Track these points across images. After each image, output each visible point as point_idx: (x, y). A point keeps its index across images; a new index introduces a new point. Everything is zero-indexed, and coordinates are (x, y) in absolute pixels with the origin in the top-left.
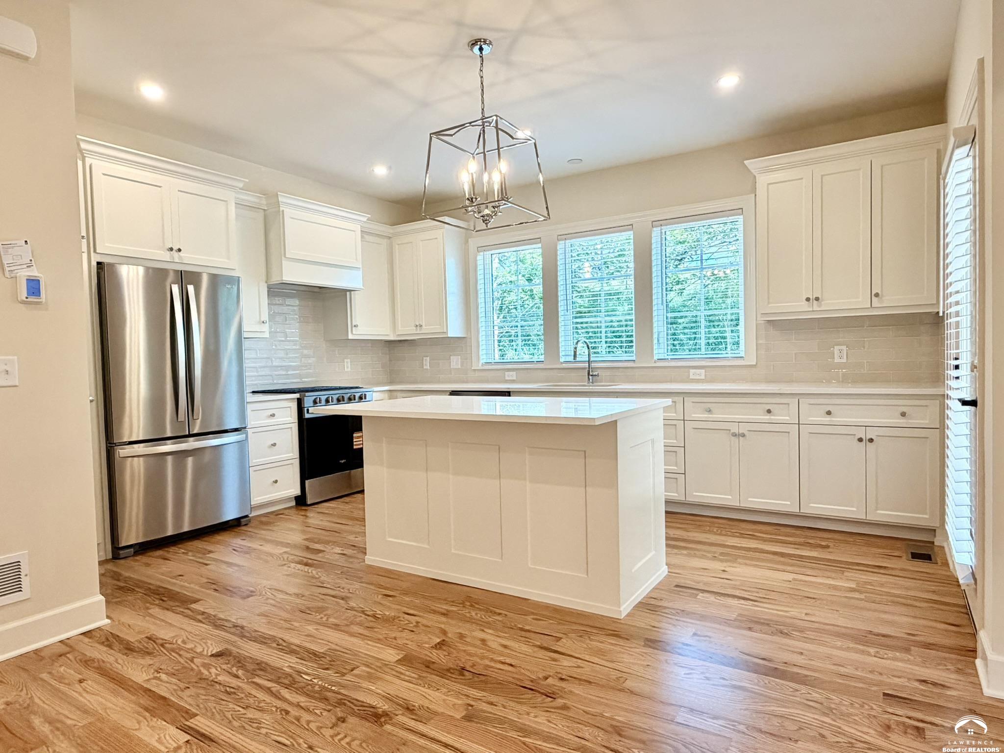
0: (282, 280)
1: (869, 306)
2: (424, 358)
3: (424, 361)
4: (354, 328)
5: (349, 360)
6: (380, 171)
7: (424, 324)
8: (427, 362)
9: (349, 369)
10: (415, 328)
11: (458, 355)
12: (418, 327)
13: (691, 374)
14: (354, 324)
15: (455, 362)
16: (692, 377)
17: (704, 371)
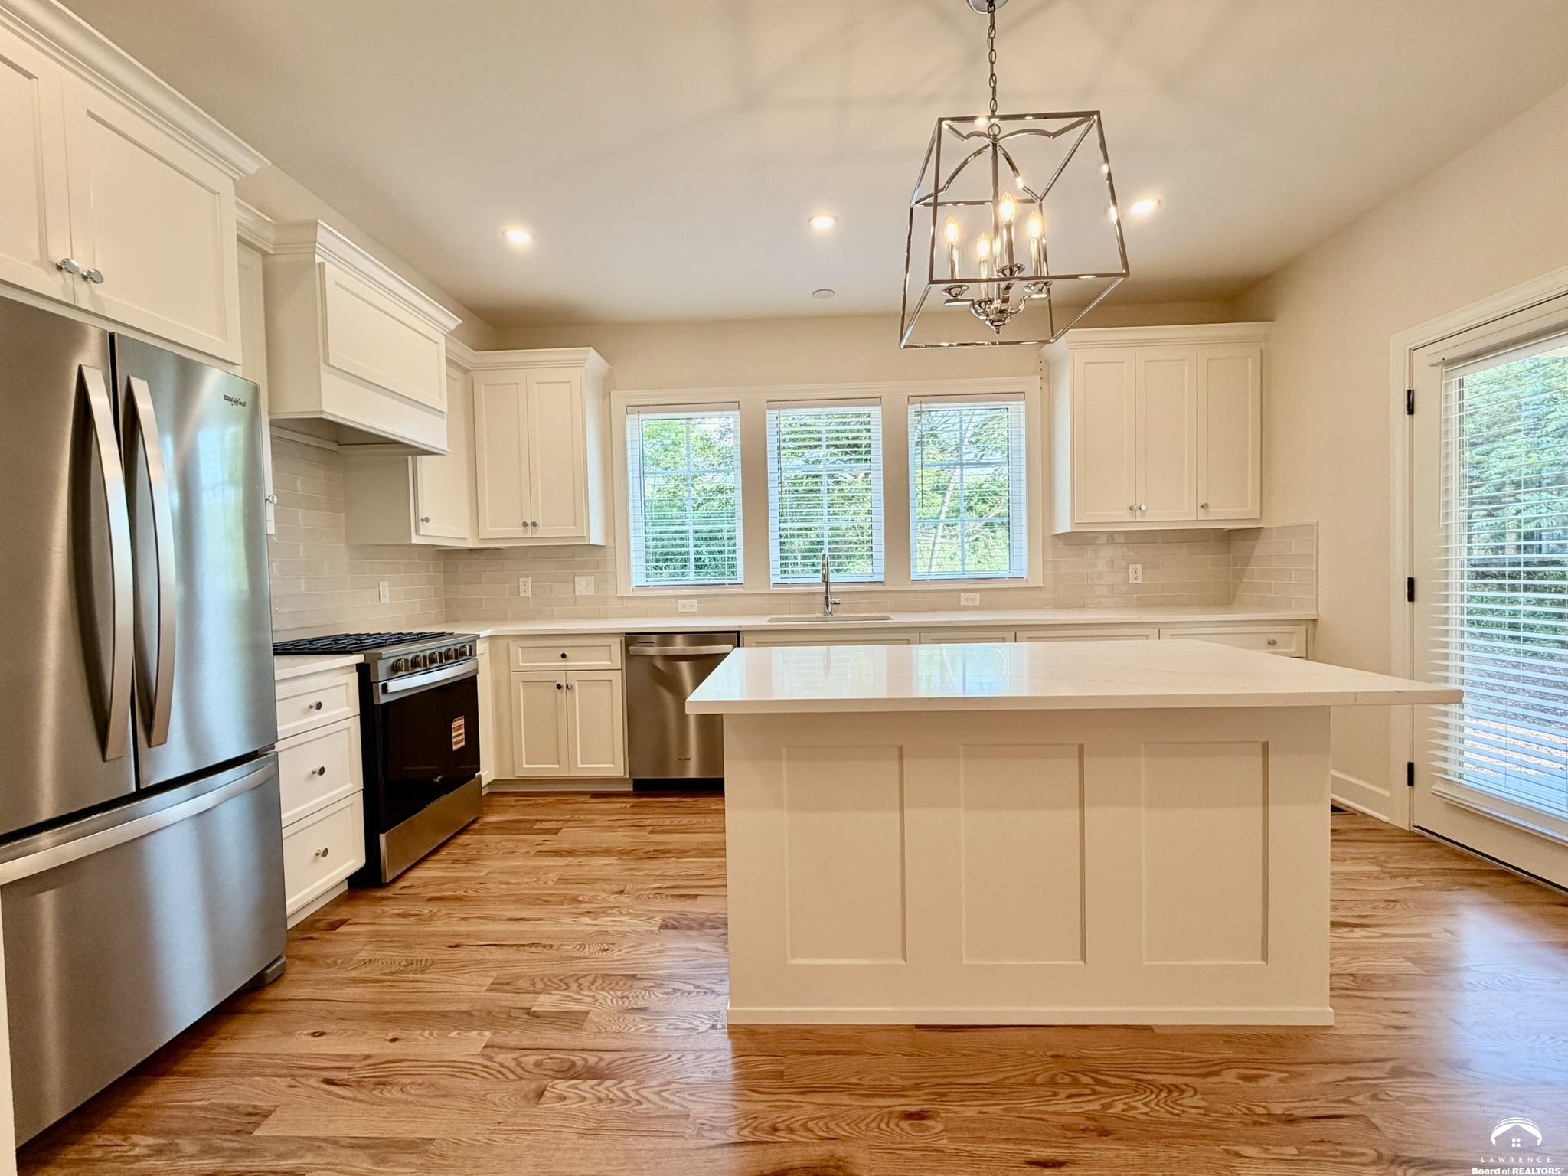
0: (322, 412)
1: (1195, 519)
2: (522, 580)
3: (521, 584)
4: (421, 525)
5: (386, 583)
6: (519, 237)
7: (540, 522)
8: (527, 587)
9: (387, 600)
10: (522, 528)
11: (591, 574)
12: (529, 527)
13: (962, 600)
14: (422, 516)
15: (584, 585)
16: (963, 603)
17: (978, 595)
